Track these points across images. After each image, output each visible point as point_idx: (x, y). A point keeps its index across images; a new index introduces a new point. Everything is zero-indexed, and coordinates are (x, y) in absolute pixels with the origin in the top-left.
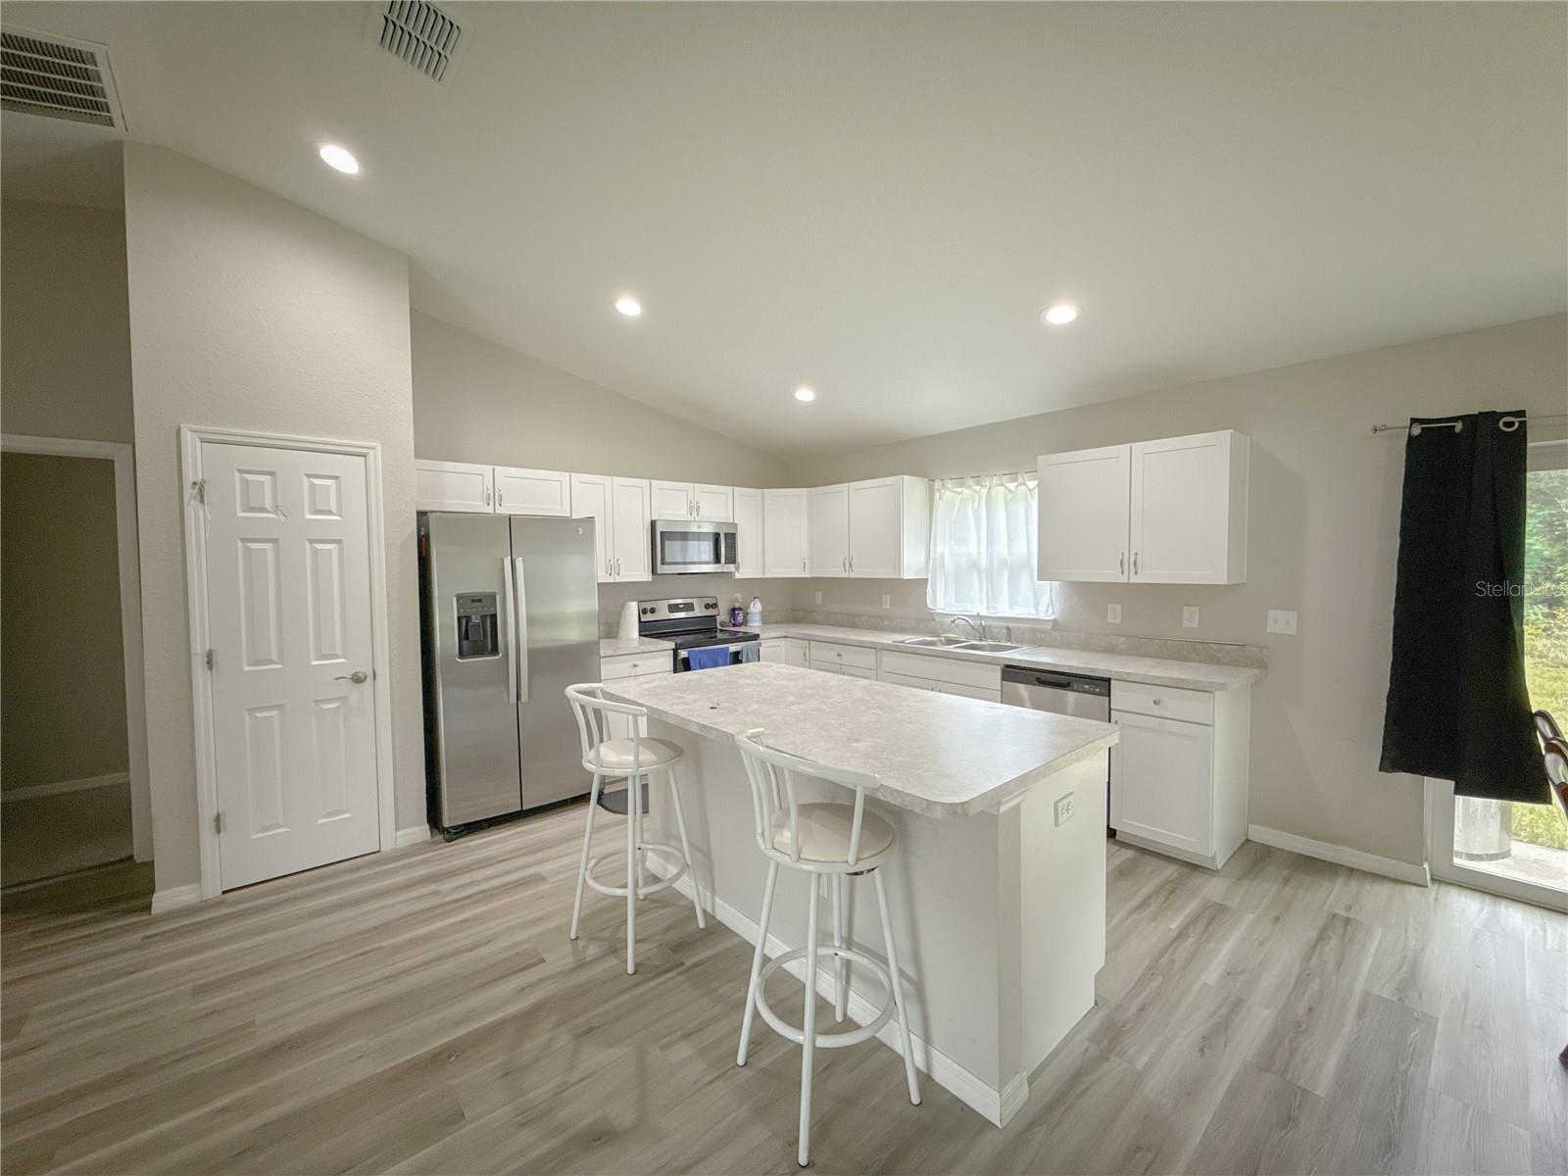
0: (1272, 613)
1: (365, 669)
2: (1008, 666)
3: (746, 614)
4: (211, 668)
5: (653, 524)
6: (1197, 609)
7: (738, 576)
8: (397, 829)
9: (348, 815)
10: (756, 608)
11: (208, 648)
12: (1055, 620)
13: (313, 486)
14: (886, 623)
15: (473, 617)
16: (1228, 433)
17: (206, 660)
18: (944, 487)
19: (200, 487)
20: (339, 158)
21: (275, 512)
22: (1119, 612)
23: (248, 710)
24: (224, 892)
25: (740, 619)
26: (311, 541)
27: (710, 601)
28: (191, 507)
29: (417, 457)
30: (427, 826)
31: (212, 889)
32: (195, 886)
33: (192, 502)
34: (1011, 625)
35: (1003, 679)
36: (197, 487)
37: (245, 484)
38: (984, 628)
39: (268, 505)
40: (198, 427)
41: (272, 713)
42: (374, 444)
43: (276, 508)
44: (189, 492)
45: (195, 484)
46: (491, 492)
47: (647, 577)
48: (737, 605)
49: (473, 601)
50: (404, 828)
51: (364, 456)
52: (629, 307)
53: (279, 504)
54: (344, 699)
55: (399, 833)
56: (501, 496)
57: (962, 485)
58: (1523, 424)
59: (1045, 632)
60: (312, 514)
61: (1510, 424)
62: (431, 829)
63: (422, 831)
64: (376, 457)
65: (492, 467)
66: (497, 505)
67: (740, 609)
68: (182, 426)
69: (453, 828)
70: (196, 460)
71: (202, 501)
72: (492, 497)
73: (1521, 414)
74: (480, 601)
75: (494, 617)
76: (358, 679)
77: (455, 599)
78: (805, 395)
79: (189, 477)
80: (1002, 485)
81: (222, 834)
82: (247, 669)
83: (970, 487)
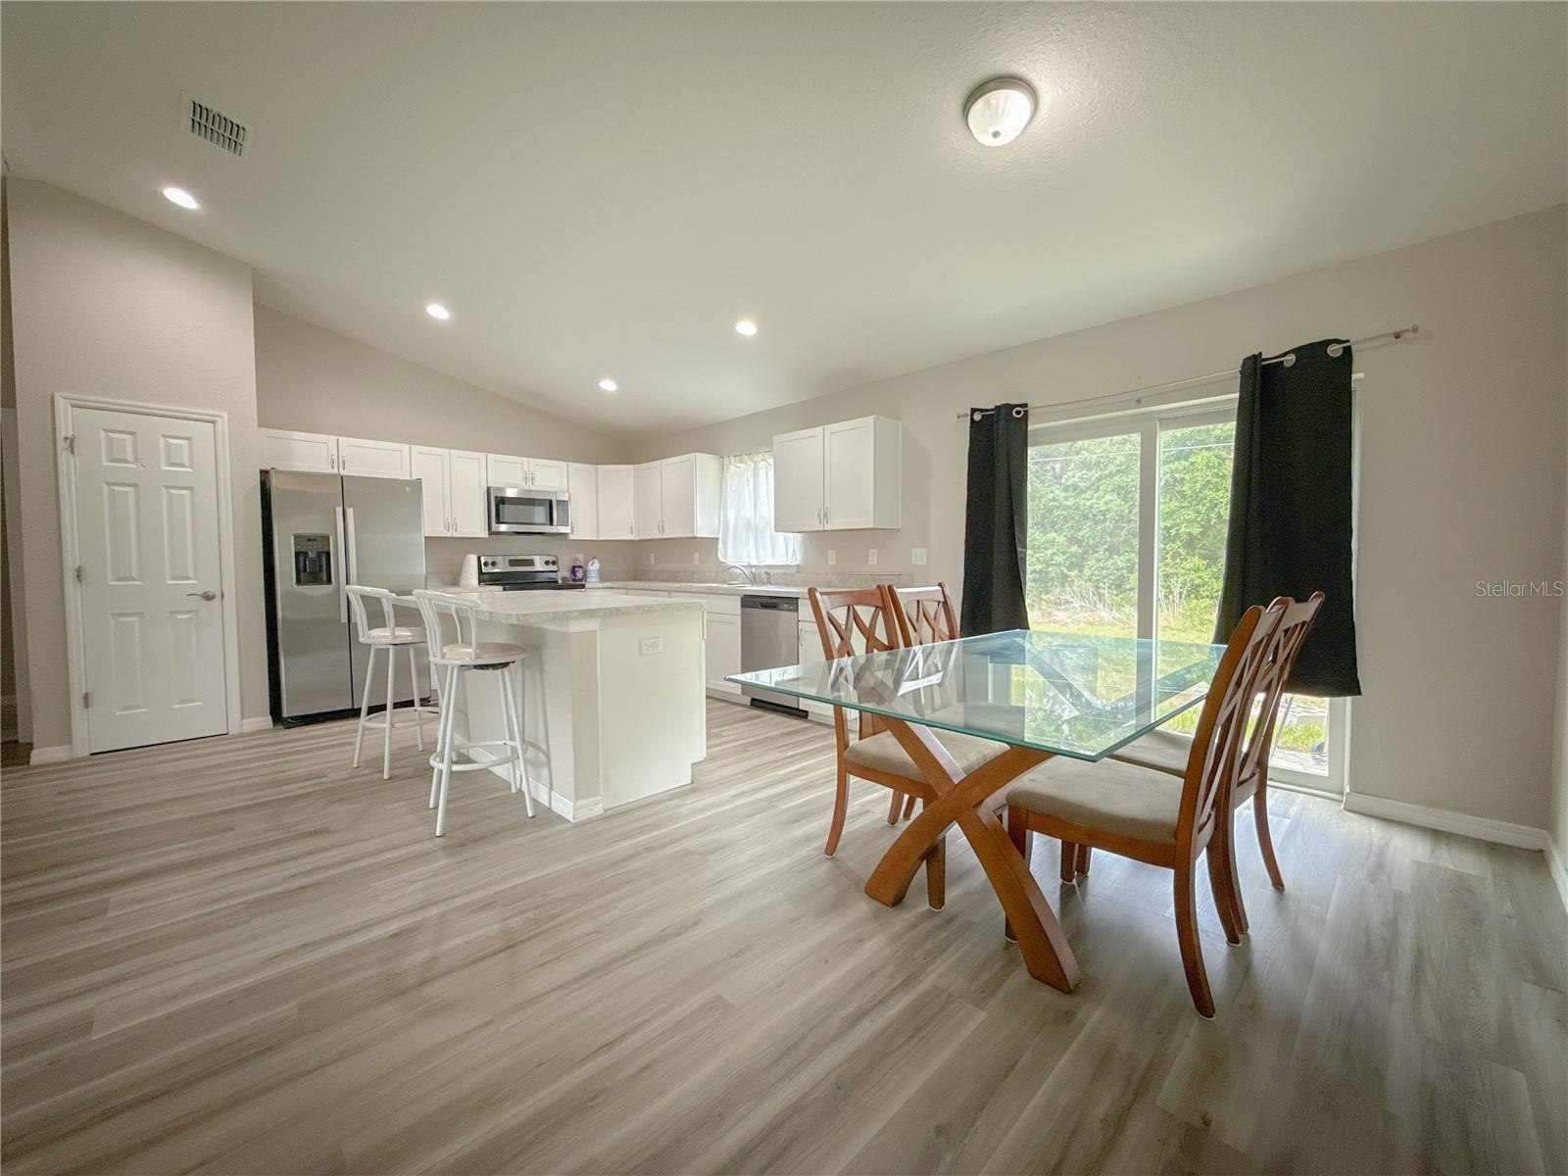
0: (914, 550)
1: (214, 590)
2: (746, 596)
3: (585, 572)
4: (80, 581)
5: (488, 489)
6: (876, 550)
7: (571, 537)
8: (243, 718)
9: (199, 703)
10: (594, 567)
11: (78, 564)
12: (798, 565)
13: (168, 445)
14: (696, 576)
15: (310, 553)
16: (871, 418)
17: (76, 574)
18: (730, 463)
19: (71, 442)
20: (180, 197)
21: (135, 463)
22: (834, 556)
23: (113, 615)
24: (92, 754)
25: (580, 574)
26: (167, 487)
27: (551, 559)
28: (64, 457)
29: (260, 426)
30: (270, 718)
31: (82, 751)
32: (67, 747)
33: (64, 453)
34: (771, 572)
35: (742, 606)
36: (68, 442)
37: (110, 441)
38: (754, 574)
39: (130, 456)
40: (70, 395)
41: (132, 619)
42: (221, 414)
43: (137, 460)
44: (61, 445)
45: (66, 438)
46: (335, 457)
47: (484, 534)
48: (578, 564)
49: (309, 540)
50: (249, 717)
51: (213, 422)
52: (438, 312)
53: (139, 456)
54: (195, 612)
55: (245, 721)
56: (344, 461)
57: (741, 461)
58: (1026, 412)
59: (792, 575)
60: (168, 465)
61: (1018, 413)
62: (273, 721)
63: (267, 721)
64: (223, 424)
65: (336, 437)
66: (341, 467)
67: (580, 567)
68: (56, 394)
69: (291, 718)
70: (67, 420)
71: (72, 452)
72: (336, 462)
73: (1025, 405)
74: (315, 540)
75: (328, 554)
76: (208, 597)
77: (292, 538)
78: (608, 385)
79: (61, 433)
80: (765, 460)
81: (90, 709)
82: (111, 583)
83: (746, 463)
